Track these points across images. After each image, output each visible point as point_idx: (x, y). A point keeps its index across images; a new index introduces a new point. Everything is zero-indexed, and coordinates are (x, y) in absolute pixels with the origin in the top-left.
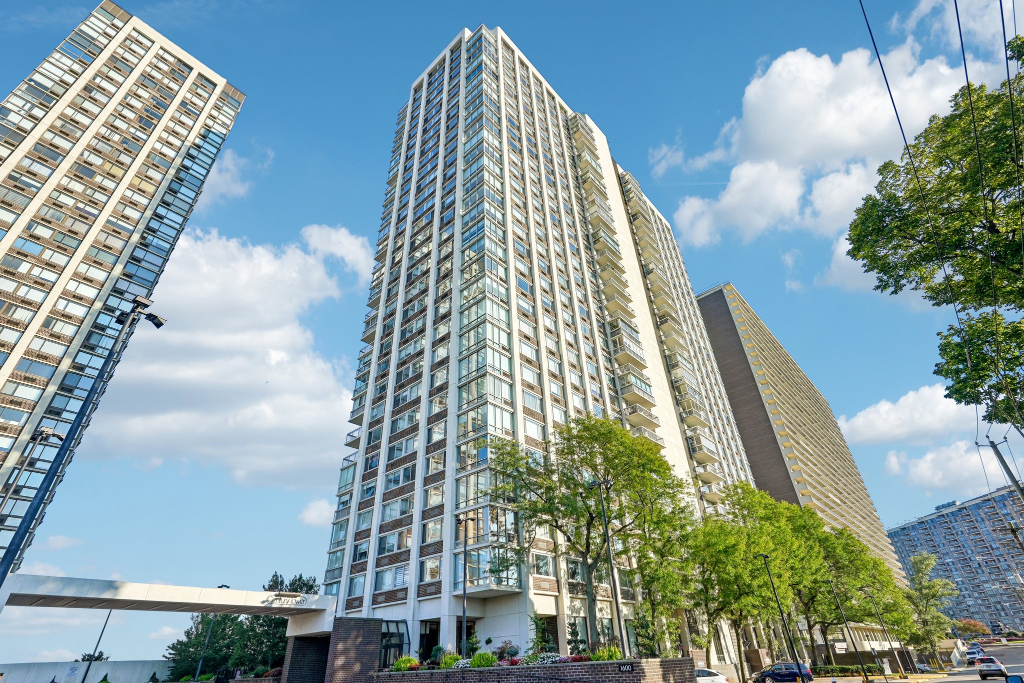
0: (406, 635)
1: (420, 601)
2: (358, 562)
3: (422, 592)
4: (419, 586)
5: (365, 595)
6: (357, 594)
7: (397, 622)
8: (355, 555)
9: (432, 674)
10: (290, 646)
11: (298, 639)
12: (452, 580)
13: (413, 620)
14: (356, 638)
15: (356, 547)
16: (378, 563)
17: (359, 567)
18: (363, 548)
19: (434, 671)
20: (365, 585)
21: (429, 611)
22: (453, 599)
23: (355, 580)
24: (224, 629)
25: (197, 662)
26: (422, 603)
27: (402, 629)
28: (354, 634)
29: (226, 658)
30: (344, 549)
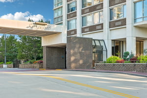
0: (104, 46)
1: (111, 30)
2: (70, 13)
3: (112, 25)
4: (110, 22)
5: (77, 28)
6: (72, 28)
7: (99, 40)
8: (68, 9)
9: (135, 65)
10: (45, 51)
11: (48, 47)
12: (133, 17)
13: (108, 39)
14: (80, 47)
15: (68, 5)
16: (83, 12)
17: (72, 15)
18: (73, 5)
19: (135, 63)
20: (76, 24)
21: (118, 34)
22: (134, 28)
23: (71, 22)
24: (12, 45)
25: (4, 57)
26: (112, 31)
27: (102, 44)
28: (78, 46)
29: (15, 56)
30: (62, 7)
